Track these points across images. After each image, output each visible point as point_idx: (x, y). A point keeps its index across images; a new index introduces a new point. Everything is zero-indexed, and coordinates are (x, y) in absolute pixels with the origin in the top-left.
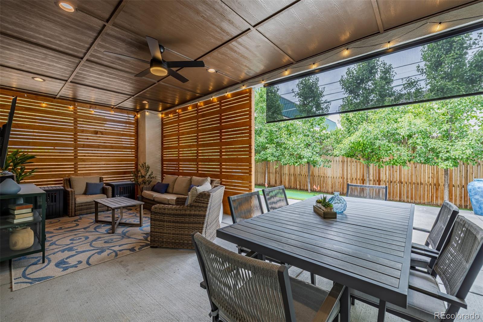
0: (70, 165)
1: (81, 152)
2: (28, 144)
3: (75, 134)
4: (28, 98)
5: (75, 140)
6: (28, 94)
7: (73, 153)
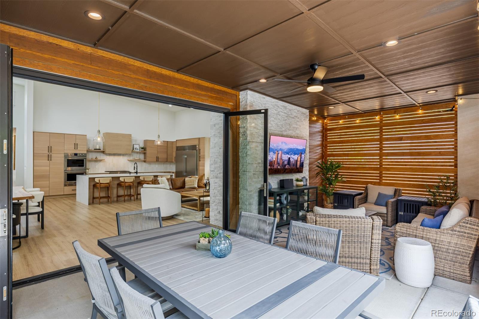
0: (376, 173)
1: (386, 161)
2: (347, 155)
3: (381, 144)
4: (348, 118)
5: (381, 149)
6: (348, 116)
7: (378, 162)
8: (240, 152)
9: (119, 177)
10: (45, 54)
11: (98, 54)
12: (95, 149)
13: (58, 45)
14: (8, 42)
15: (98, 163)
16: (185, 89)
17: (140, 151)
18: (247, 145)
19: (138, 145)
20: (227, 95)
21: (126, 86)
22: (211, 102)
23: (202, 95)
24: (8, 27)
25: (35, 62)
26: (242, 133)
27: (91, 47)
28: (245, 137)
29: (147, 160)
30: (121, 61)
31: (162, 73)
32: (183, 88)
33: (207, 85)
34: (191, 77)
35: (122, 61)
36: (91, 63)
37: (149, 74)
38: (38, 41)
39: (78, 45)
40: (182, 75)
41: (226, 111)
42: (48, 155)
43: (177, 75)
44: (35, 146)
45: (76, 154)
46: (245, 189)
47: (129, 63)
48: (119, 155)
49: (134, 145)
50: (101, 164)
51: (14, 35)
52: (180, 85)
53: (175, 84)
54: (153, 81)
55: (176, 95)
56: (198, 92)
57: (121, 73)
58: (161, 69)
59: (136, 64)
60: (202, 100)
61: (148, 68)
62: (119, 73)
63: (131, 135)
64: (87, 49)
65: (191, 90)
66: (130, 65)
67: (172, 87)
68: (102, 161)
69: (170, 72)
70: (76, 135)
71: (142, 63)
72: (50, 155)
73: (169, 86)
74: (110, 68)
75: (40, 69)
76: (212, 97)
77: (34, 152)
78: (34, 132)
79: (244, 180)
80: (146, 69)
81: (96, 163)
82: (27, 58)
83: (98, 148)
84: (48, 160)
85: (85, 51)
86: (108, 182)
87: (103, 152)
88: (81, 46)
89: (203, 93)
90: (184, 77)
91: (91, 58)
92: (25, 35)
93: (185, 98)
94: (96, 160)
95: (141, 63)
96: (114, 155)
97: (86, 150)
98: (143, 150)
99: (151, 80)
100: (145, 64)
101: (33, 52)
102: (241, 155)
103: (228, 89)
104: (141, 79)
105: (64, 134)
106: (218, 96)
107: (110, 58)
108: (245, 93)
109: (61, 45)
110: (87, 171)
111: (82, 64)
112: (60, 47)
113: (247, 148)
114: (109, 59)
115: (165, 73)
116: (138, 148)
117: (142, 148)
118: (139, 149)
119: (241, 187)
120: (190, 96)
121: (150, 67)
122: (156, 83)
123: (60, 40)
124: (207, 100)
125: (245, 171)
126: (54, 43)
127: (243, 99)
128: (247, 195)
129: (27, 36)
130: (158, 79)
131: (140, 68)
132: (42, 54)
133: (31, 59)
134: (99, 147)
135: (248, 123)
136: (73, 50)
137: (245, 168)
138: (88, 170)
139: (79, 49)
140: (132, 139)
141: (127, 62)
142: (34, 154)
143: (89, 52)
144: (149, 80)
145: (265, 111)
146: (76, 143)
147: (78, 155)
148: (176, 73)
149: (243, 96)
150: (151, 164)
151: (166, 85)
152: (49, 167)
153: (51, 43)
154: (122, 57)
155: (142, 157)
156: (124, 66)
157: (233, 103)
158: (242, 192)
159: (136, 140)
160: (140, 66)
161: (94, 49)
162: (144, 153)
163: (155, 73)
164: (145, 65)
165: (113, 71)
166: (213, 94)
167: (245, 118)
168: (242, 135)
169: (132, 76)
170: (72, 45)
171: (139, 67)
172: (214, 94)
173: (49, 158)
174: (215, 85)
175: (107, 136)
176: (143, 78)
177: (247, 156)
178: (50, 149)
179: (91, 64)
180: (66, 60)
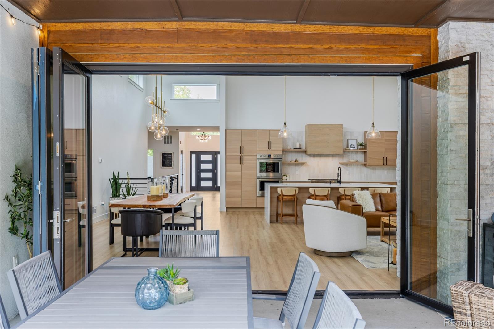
8: (438, 145)
9: (308, 188)
10: (131, 44)
11: (185, 27)
12: (294, 148)
13: (142, 29)
14: (100, 40)
15: (299, 167)
16: (315, 46)
17: (357, 149)
18: (448, 131)
19: (355, 140)
20: (404, 40)
21: (220, 61)
22: (366, 59)
23: (348, 51)
24: (99, 24)
25: (122, 54)
26: (442, 109)
27: (177, 21)
28: (446, 115)
29: (369, 162)
30: (213, 28)
31: (273, 30)
32: (310, 46)
33: (357, 32)
34: (324, 25)
35: (215, 28)
36: (177, 41)
37: (253, 36)
38: (125, 31)
39: (163, 22)
40: (308, 26)
41: (403, 70)
42: (240, 157)
43: (299, 28)
44: (227, 147)
45: (269, 156)
46: (446, 219)
47: (224, 28)
48: (327, 155)
49: (349, 140)
50: (303, 168)
51: (105, 31)
52: (305, 42)
53: (297, 43)
54: (260, 46)
55: (298, 59)
56: (339, 46)
57: (213, 45)
58: (271, 24)
59: (233, 28)
60: (348, 60)
61: (252, 29)
62: (210, 45)
63: (342, 125)
64: (172, 25)
65: (325, 46)
66: (226, 31)
67: (292, 48)
68: (304, 165)
69: (287, 25)
70: (270, 130)
71: (243, 24)
72: (242, 157)
73: (285, 48)
74: (200, 42)
75: (126, 61)
76: (369, 51)
77: (227, 154)
78: (226, 130)
79: (444, 200)
80: (250, 30)
81: (297, 168)
82: (115, 52)
83: (298, 147)
84: (240, 164)
85: (170, 28)
86: (293, 193)
87: (305, 152)
88: (166, 23)
89: (350, 46)
90: (311, 28)
91: (177, 35)
92: (113, 28)
93: (315, 62)
94: (297, 164)
95: (241, 24)
96: (320, 155)
97: (282, 150)
98: (361, 147)
99: (257, 45)
100: (247, 24)
101: (120, 44)
102: (440, 152)
103: (408, 29)
104: (241, 48)
105: (257, 130)
106: (384, 47)
107: (200, 29)
108: (446, 29)
109: (145, 28)
110: (284, 178)
111: (168, 45)
112: (145, 31)
113: (449, 137)
114: (199, 31)
115: (278, 30)
116: (355, 145)
117: (361, 145)
118: (356, 147)
119: (440, 215)
120: (324, 57)
121: (255, 26)
122: (265, 47)
123: (144, 23)
124: (359, 57)
125: (445, 183)
126: (139, 28)
127: (443, 42)
128: (448, 230)
129: (115, 28)
130: (267, 42)
131: (241, 32)
132: (128, 44)
133: (118, 52)
134: (300, 145)
135: (449, 87)
136: (158, 30)
137: (445, 177)
138: (286, 176)
139: (164, 28)
140: (344, 131)
141: (221, 28)
142: (227, 156)
143: (175, 28)
144: (254, 45)
145: (470, 58)
146: (270, 141)
147: (272, 157)
148: (298, 25)
149: (442, 36)
150: (375, 169)
151: (281, 48)
152: (241, 173)
153: (137, 29)
154: (215, 23)
155: (360, 158)
156: (217, 35)
157: (421, 53)
158: (440, 224)
159: (352, 133)
160: (240, 29)
161: (180, 22)
162: (365, 152)
163: (263, 33)
164: (246, 26)
165: (204, 45)
166: (372, 44)
167: (445, 79)
168: (441, 113)
169: (228, 46)
170: (157, 25)
171: (238, 30)
172: (375, 45)
173: (241, 160)
174: (377, 28)
175: (311, 129)
176: (244, 45)
177: (449, 152)
178: (242, 150)
179: (177, 43)
180: (151, 45)
